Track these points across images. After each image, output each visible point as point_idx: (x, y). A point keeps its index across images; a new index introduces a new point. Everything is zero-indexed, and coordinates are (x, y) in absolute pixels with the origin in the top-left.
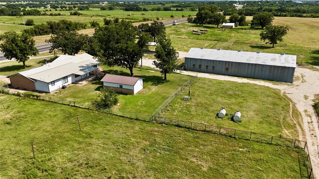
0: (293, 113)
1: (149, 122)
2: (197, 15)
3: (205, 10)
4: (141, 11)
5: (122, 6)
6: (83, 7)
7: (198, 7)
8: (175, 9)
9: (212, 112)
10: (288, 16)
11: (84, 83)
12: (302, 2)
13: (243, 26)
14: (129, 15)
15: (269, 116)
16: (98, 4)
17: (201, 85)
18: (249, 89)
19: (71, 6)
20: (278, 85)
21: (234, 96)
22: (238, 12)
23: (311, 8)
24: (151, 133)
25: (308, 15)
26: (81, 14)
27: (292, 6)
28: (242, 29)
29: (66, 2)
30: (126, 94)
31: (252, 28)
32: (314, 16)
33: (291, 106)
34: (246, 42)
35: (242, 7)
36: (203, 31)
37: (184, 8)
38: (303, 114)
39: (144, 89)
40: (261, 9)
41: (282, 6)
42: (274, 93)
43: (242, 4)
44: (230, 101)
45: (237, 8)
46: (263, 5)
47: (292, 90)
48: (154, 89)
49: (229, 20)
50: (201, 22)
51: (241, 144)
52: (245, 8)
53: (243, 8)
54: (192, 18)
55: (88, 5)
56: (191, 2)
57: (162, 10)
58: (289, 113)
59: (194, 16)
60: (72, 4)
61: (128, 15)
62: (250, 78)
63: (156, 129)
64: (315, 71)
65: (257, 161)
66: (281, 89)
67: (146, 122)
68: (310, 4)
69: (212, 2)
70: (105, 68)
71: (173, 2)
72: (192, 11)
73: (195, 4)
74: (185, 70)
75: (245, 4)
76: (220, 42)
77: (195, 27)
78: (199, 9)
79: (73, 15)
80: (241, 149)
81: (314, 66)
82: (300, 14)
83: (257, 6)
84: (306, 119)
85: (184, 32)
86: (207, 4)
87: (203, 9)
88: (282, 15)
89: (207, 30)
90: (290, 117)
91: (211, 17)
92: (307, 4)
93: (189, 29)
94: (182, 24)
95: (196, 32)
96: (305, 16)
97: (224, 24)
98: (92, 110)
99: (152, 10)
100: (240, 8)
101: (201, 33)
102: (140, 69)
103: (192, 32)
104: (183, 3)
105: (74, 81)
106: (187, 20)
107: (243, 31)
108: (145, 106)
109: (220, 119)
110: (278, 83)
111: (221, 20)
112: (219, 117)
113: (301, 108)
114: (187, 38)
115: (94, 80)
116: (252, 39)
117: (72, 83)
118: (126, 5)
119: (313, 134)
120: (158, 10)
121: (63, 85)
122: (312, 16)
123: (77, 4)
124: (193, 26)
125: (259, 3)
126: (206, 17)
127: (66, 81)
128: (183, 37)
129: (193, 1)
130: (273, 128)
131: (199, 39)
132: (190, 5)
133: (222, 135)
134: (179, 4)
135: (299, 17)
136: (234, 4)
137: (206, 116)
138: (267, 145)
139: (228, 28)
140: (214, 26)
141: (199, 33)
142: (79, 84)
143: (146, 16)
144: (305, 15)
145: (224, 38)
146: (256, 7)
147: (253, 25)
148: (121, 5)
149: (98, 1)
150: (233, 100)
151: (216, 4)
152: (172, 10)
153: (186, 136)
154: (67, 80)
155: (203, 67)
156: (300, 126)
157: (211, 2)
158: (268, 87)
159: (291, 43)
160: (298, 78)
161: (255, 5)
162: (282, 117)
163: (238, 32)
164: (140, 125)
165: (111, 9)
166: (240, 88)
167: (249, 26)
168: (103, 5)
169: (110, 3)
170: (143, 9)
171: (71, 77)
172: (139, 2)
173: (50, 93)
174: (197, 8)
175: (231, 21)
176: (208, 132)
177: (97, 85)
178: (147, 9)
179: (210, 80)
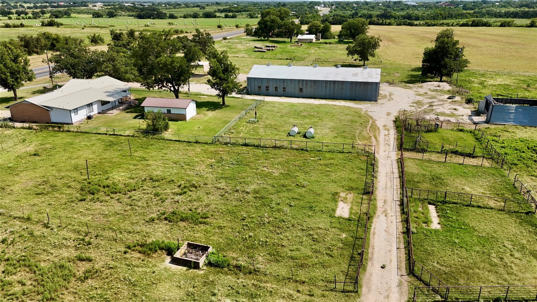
0: (370, 127)
1: (212, 144)
2: (259, 23)
3: (271, 16)
4: (165, 19)
5: (131, 10)
6: (60, 12)
7: (259, 12)
8: (223, 15)
9: (283, 131)
10: (393, 25)
11: (115, 112)
12: (417, 3)
13: (328, 39)
14: (148, 26)
15: (345, 132)
16: (85, 6)
17: (269, 108)
18: (327, 110)
19: (35, 10)
20: (360, 104)
21: (308, 117)
22: (322, 18)
23: (429, 13)
24: (216, 153)
25: (422, 23)
26: (62, 25)
27: (402, 10)
28: (326, 43)
29: (24, 4)
30: (177, 120)
31: (340, 42)
32: (430, 23)
33: (370, 122)
34: (329, 60)
35: (329, 12)
36: (269, 47)
37: (237, 14)
38: (381, 128)
39: (198, 115)
40: (356, 14)
41: (387, 10)
42: (354, 112)
43: (329, 7)
44: (303, 121)
45: (321, 14)
46: (360, 8)
47: (375, 108)
48: (211, 114)
49: (307, 31)
50: (265, 34)
51: (313, 155)
52: (334, 13)
53: (331, 12)
54: (252, 29)
55: (67, 9)
56: (249, 3)
57: (201, 17)
58: (367, 128)
59: (255, 25)
60: (36, 7)
61: (145, 26)
62: (329, 99)
63: (221, 149)
64: (407, 90)
65: (326, 165)
66: (363, 108)
67: (208, 144)
68: (427, 6)
69: (282, 4)
70: (137, 95)
71: (217, 4)
72: (252, 17)
73: (255, 7)
74: (248, 94)
75: (333, 7)
76: (294, 61)
77: (257, 42)
78: (262, 15)
79: (46, 25)
80: (312, 159)
81: (408, 85)
82: (409, 21)
83: (351, 9)
84: (383, 132)
85: (241, 48)
86: (275, 6)
87: (268, 13)
88: (385, 23)
89: (275, 45)
90: (367, 131)
91: (280, 27)
92: (423, 6)
93: (248, 45)
94: (237, 38)
95: (259, 48)
96: (417, 24)
97: (300, 37)
98: (138, 137)
99: (185, 17)
100: (325, 13)
101: (267, 50)
102: (186, 95)
103: (254, 49)
104: (236, 6)
105: (100, 111)
106: (245, 32)
107: (328, 46)
108: (203, 130)
109: (292, 137)
110: (361, 102)
111: (294, 31)
112: (290, 136)
113: (380, 124)
114: (246, 56)
115: (127, 108)
116: (338, 56)
117: (99, 113)
118: (138, 8)
119: (387, 144)
120: (195, 16)
121: (88, 115)
122: (427, 25)
123: (46, 7)
124: (254, 40)
125: (355, 5)
126: (272, 26)
127: (91, 109)
128: (241, 55)
129: (252, 2)
130: (347, 141)
131: (265, 58)
132: (246, 9)
133: (293, 149)
134: (228, 7)
135: (409, 26)
136: (316, 7)
137: (276, 136)
138: (339, 154)
139: (306, 43)
140: (286, 40)
141: (264, 50)
142: (108, 113)
143: (176, 26)
144: (416, 22)
145: (300, 56)
146: (349, 11)
147: (341, 38)
148: (128, 9)
149: (84, 2)
150: (307, 120)
151: (289, 6)
152: (219, 17)
153: (255, 153)
154: (93, 108)
155: (272, 89)
156: (376, 138)
157: (280, 3)
158: (348, 107)
159: (389, 61)
160: (385, 97)
161: (347, 8)
162: (358, 132)
163: (319, 48)
164: (201, 147)
165: (111, 15)
166: (316, 109)
167: (336, 39)
168: (96, 8)
169: (108, 5)
170: (168, 15)
171: (96, 105)
172: (160, 4)
173: (73, 124)
174: (258, 14)
175: (310, 32)
176: (278, 147)
177: (133, 114)
178: (175, 15)
179: (281, 104)
